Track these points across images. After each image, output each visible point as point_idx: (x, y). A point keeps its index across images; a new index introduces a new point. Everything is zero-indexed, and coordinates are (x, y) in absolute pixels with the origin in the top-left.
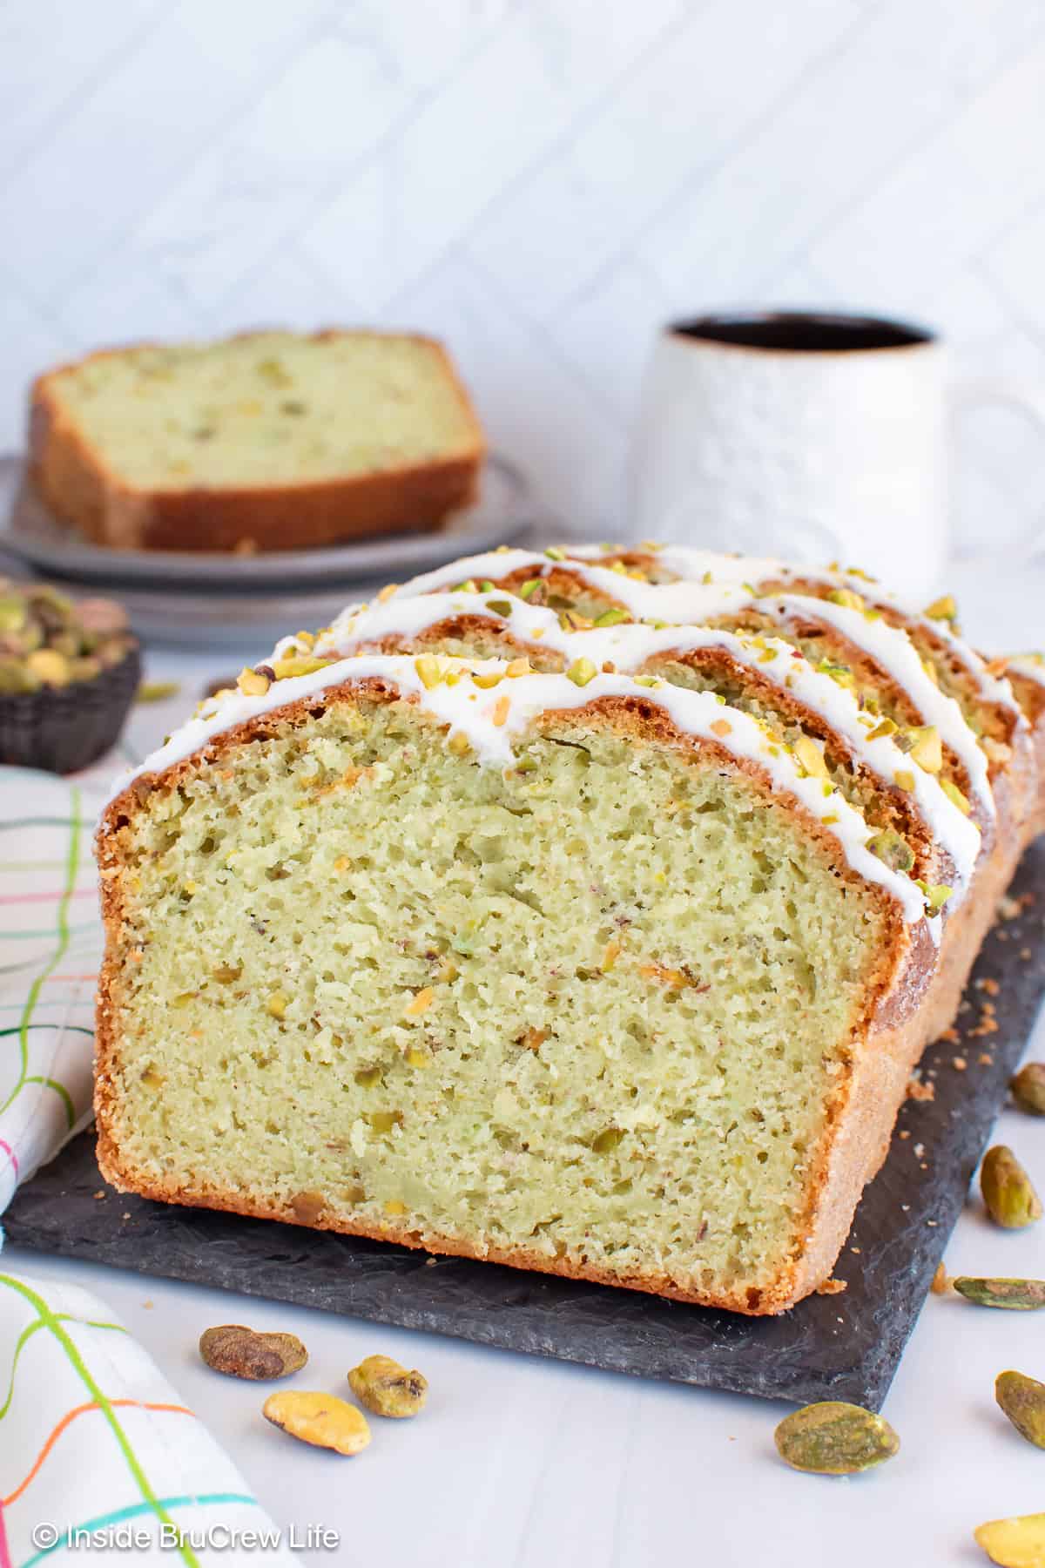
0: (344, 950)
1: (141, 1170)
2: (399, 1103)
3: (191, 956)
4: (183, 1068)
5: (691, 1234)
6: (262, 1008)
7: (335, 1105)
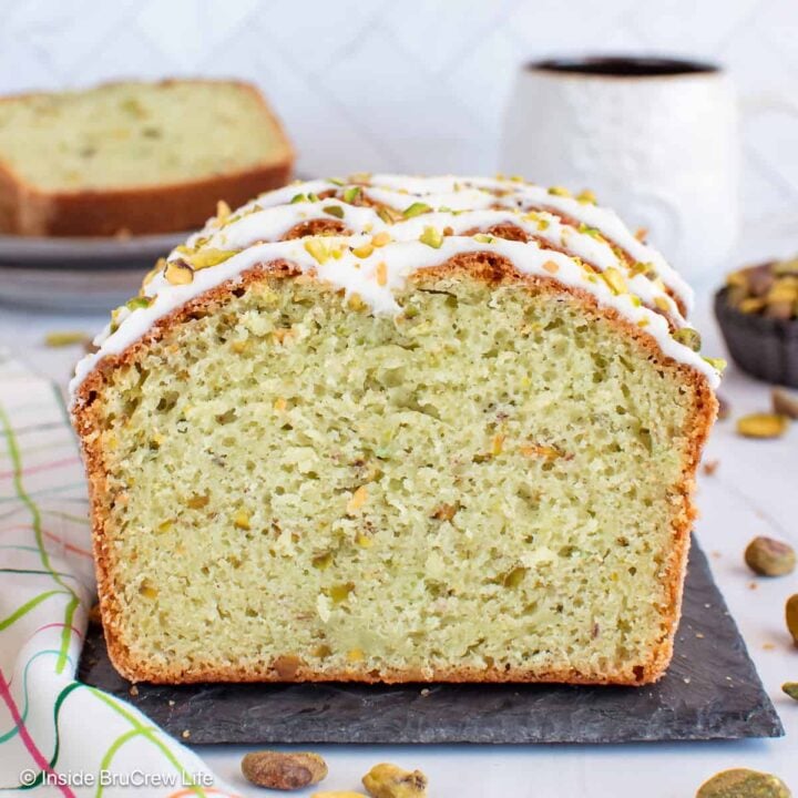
0: (289, 469)
1: (150, 663)
2: (349, 577)
3: (167, 491)
4: (173, 579)
5: (587, 635)
6: (230, 522)
7: (299, 587)
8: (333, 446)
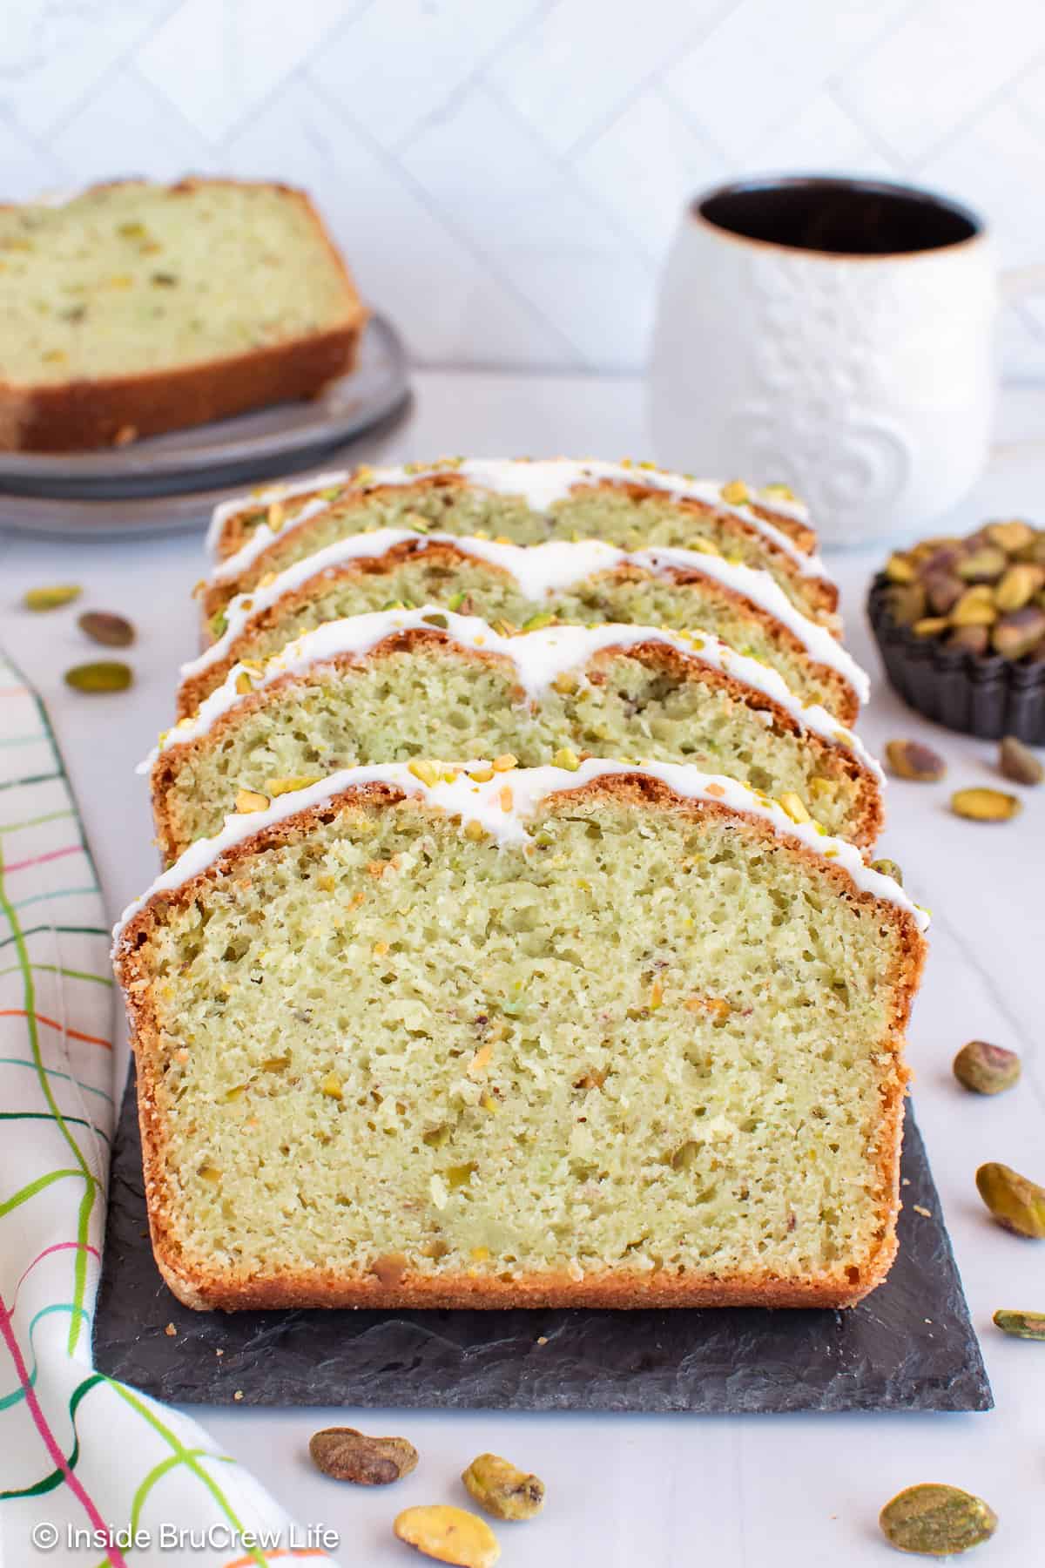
0: (392, 1027)
1: (208, 1264)
4: (242, 1158)
6: (317, 1091)
7: (405, 1169)
8: (450, 1000)
